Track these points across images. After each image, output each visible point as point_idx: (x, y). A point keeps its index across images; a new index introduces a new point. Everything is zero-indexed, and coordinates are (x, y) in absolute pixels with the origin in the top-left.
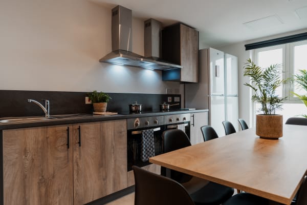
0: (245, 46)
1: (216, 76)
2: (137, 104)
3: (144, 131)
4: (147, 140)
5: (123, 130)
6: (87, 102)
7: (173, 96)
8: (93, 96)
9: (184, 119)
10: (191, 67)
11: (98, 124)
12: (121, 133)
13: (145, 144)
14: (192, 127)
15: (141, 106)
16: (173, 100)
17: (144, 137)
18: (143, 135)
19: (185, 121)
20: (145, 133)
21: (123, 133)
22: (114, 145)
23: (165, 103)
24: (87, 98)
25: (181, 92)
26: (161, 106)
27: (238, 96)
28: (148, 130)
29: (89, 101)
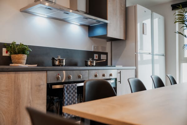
0: (172, 6)
1: (143, 33)
2: (60, 58)
3: (66, 85)
4: (70, 96)
5: (42, 83)
6: (4, 54)
7: (100, 54)
8: (11, 47)
9: (111, 75)
10: (119, 22)
11: (12, 75)
12: (40, 86)
13: (67, 100)
14: (118, 83)
15: (64, 61)
16: (99, 57)
17: (67, 92)
18: (66, 89)
19: (111, 77)
20: (67, 88)
21: (42, 86)
22: (31, 99)
23: (91, 60)
24: (4, 50)
25: (108, 50)
26: (86, 62)
27: (165, 56)
28: (70, 85)
29: (7, 53)
